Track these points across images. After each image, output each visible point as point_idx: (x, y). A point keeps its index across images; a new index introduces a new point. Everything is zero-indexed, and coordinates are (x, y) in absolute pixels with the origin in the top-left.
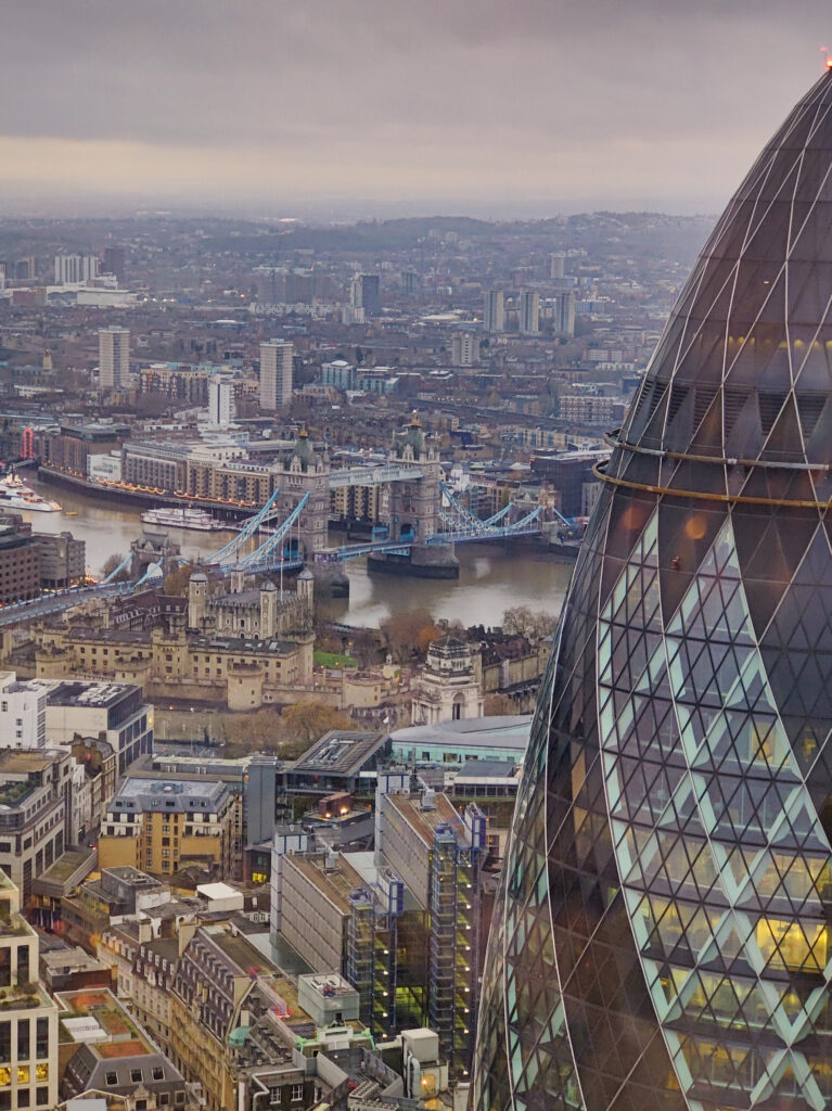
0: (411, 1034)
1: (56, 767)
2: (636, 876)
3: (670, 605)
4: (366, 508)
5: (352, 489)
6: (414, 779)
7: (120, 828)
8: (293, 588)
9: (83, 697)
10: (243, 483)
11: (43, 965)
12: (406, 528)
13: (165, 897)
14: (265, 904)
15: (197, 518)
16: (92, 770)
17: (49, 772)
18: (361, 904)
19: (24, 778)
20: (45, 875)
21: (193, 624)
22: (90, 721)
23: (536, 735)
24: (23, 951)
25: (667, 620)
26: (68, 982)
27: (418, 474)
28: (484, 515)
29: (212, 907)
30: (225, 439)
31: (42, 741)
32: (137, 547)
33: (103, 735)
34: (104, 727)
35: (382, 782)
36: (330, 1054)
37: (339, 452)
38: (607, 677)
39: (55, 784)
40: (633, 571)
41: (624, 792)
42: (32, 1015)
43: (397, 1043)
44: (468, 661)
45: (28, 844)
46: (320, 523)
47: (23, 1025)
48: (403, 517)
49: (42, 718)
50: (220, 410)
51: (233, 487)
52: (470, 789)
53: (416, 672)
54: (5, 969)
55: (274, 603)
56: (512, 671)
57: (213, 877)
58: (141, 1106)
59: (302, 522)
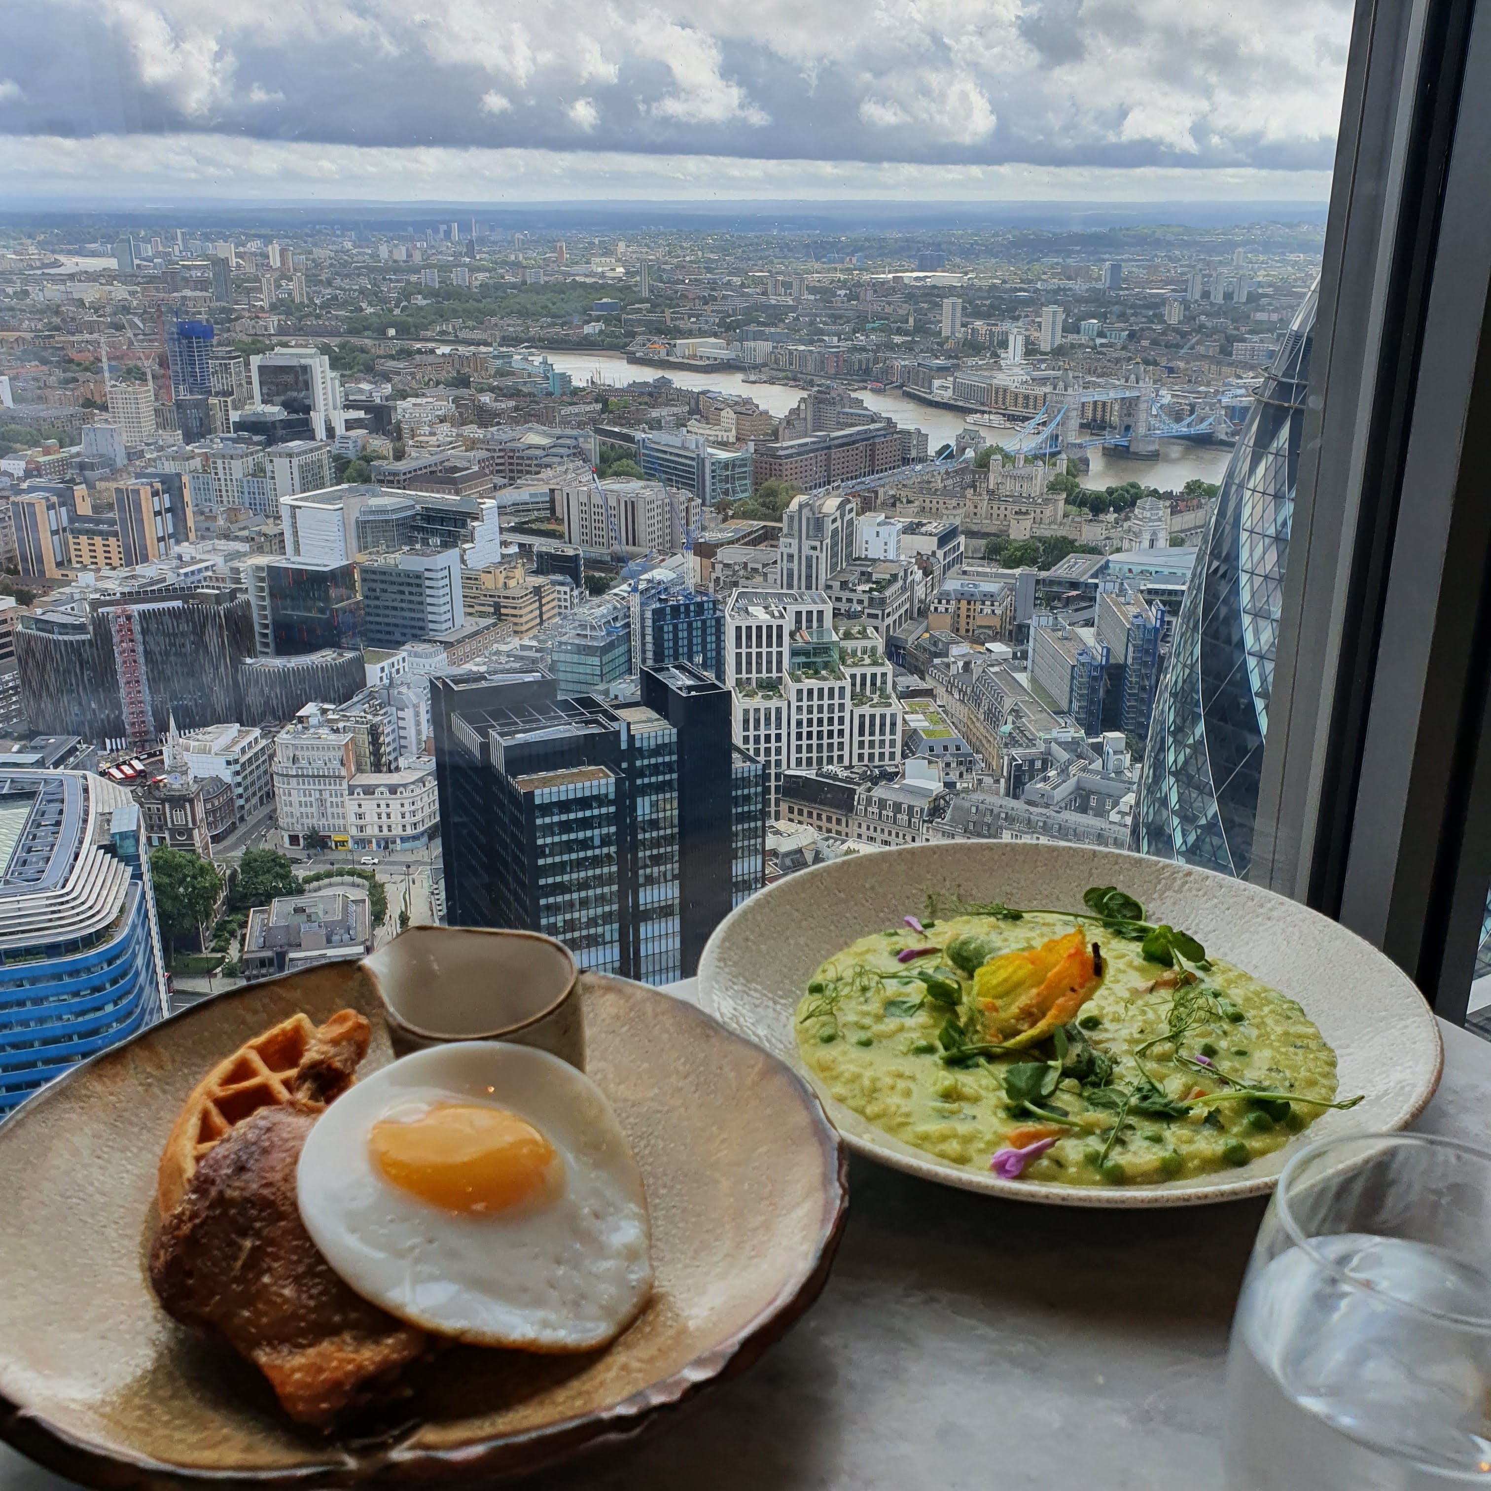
0: (1110, 735)
1: (906, 571)
2: (1256, 648)
4: (1103, 416)
5: (1095, 403)
6: (1121, 584)
7: (942, 608)
8: (1055, 464)
9: (923, 529)
10: (1027, 397)
11: (895, 684)
12: (1128, 428)
13: (967, 649)
14: (1025, 657)
15: (997, 420)
16: (926, 573)
17: (902, 574)
18: (1083, 659)
19: (888, 577)
20: (898, 633)
21: (991, 487)
22: (928, 545)
23: (1199, 559)
24: (884, 675)
26: (909, 694)
27: (1137, 394)
28: (1178, 419)
29: (993, 656)
30: (1018, 370)
31: (898, 555)
32: (960, 438)
33: (934, 553)
34: (935, 548)
35: (1101, 585)
36: (1060, 744)
37: (1089, 378)
38: (1248, 524)
39: (905, 581)
40: (1271, 457)
41: (1252, 596)
42: (888, 711)
43: (1099, 740)
44: (1161, 513)
45: (889, 614)
46: (1074, 424)
47: (883, 717)
48: (1127, 421)
49: (899, 541)
50: (1014, 353)
51: (1020, 400)
52: (1156, 592)
53: (1127, 519)
54: (873, 683)
55: (1042, 474)
56: (1189, 519)
57: (994, 639)
58: (948, 765)
59: (1062, 423)
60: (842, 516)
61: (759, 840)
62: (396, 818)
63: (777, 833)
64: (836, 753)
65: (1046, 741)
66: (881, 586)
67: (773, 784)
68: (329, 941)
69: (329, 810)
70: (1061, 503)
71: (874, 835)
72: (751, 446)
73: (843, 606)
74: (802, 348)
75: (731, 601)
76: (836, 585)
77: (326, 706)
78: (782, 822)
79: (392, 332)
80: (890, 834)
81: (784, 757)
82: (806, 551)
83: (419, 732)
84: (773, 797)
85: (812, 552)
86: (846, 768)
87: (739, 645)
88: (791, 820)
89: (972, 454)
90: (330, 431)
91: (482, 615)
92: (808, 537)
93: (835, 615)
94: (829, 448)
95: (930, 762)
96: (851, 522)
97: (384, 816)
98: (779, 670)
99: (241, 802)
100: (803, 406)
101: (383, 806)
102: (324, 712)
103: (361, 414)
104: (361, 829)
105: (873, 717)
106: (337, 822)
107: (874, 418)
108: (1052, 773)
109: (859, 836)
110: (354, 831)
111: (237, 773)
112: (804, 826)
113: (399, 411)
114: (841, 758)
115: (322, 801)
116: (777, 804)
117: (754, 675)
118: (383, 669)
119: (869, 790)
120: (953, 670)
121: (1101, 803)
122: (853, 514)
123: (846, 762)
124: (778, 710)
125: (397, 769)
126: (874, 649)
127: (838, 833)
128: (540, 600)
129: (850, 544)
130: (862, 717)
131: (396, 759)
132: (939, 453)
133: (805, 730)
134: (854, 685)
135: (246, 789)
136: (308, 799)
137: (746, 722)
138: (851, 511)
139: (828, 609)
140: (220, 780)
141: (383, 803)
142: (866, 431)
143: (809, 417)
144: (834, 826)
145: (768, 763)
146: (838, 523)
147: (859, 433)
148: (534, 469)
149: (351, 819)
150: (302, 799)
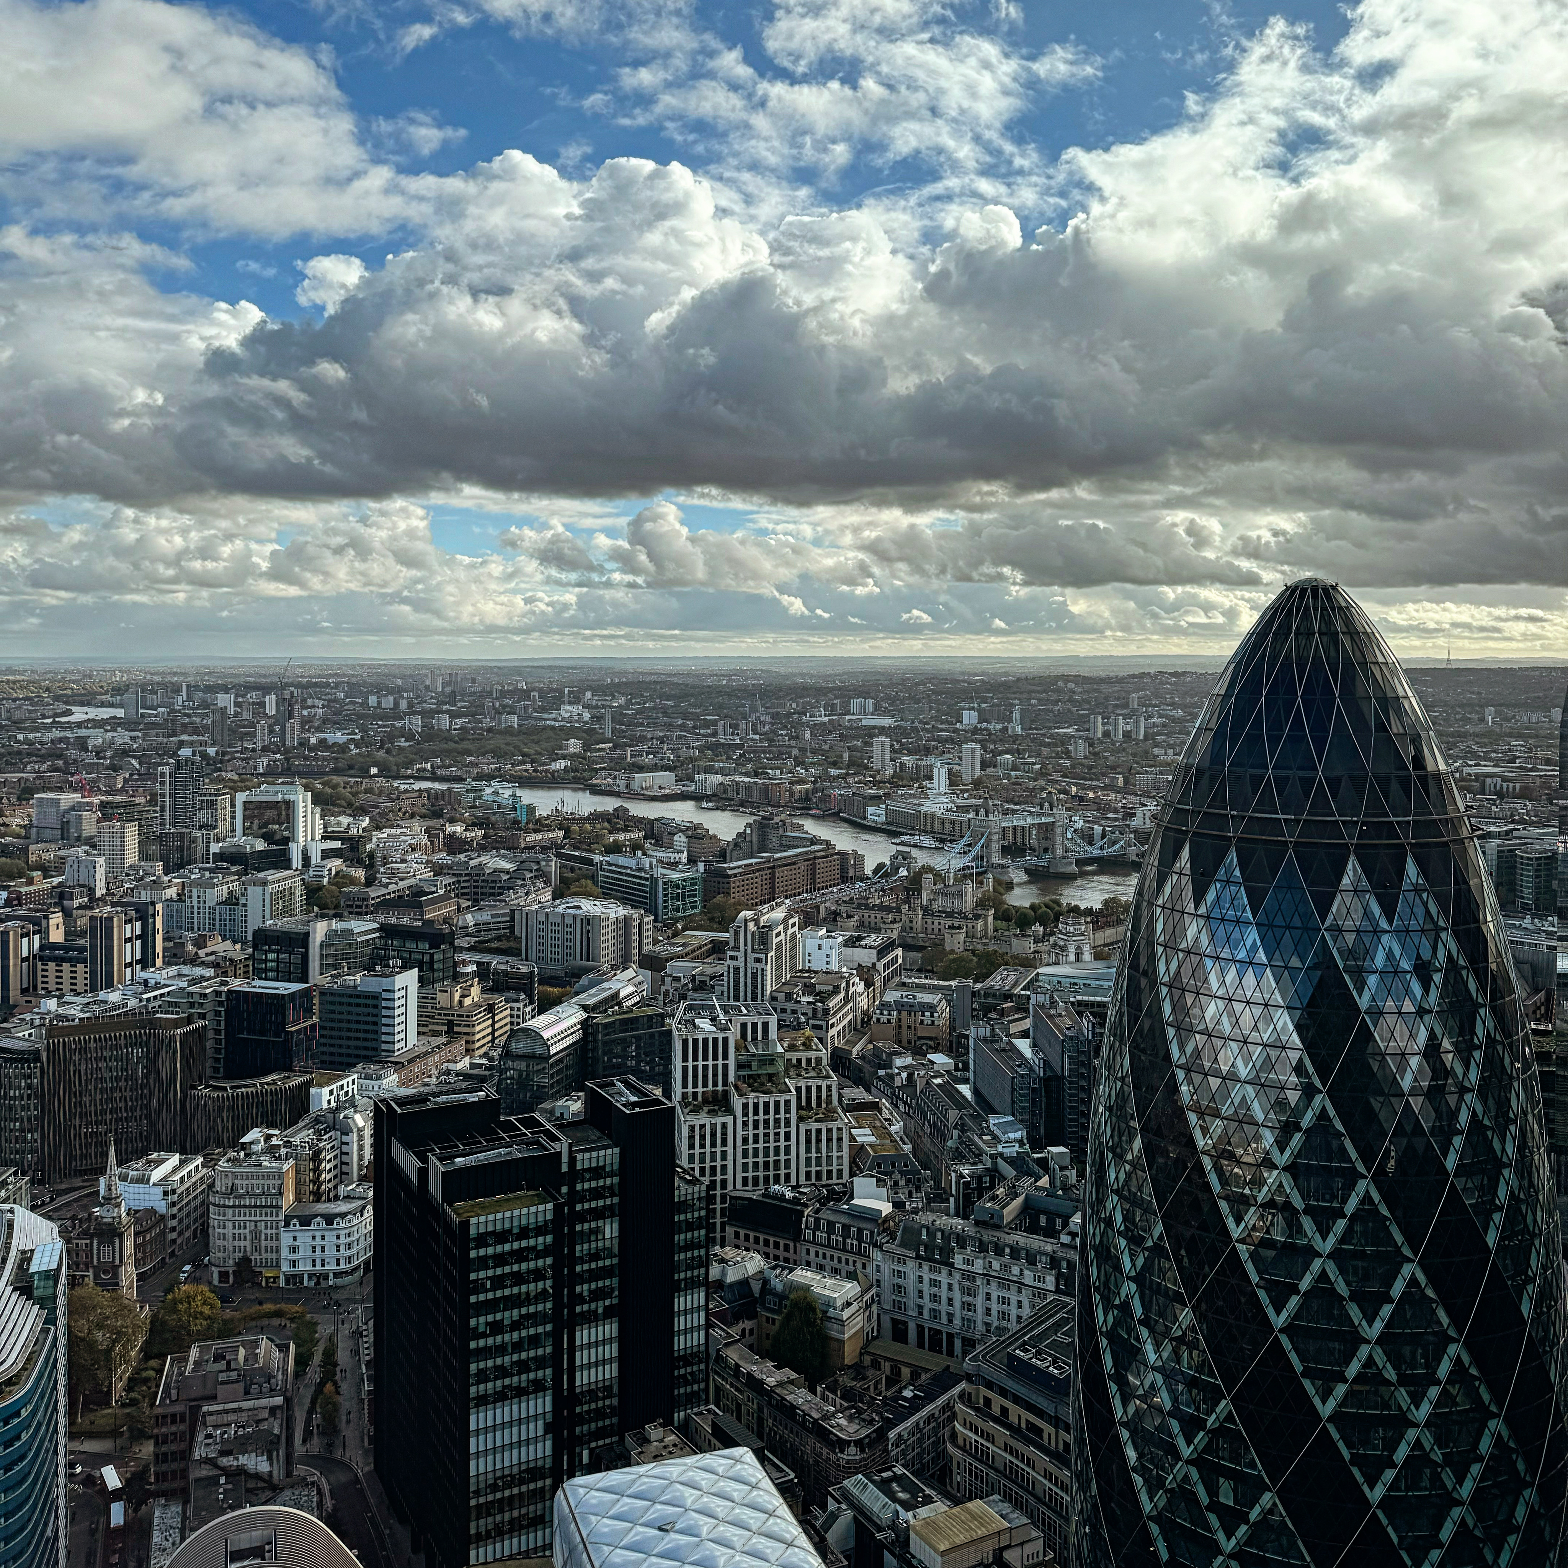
0: (1055, 1150)
1: (848, 983)
2: (1183, 1061)
3: (1198, 898)
4: (1023, 838)
5: (1015, 828)
6: (1052, 997)
7: (884, 1019)
8: (982, 883)
9: (863, 943)
10: (953, 823)
11: (840, 1096)
12: (1046, 850)
13: (909, 1060)
14: (966, 1068)
15: (927, 841)
16: (868, 985)
17: (843, 985)
18: (1022, 1071)
19: (831, 988)
20: (843, 1044)
21: (924, 903)
22: (866, 957)
23: (1120, 973)
24: (829, 1088)
25: (1196, 907)
26: (855, 1107)
27: (1051, 819)
28: (1092, 842)
29: (936, 1068)
30: (943, 799)
31: (840, 967)
32: (894, 857)
33: (874, 965)
34: (874, 960)
35: (1033, 996)
36: (1005, 1159)
37: (1007, 806)
38: (1162, 939)
39: (847, 992)
40: (1175, 877)
41: (1174, 1009)
42: (833, 1125)
43: (1044, 1154)
44: (1083, 928)
45: (833, 1025)
46: (995, 846)
47: (829, 1130)
48: (1045, 844)
49: (840, 954)
50: (939, 784)
51: (947, 825)
52: (1087, 1004)
53: (1053, 934)
54: (819, 1098)
55: (971, 893)
56: (1110, 934)
57: (936, 1050)
58: (896, 1183)
59: (987, 845)
60: (786, 929)
61: (703, 1271)
62: (330, 1252)
63: (722, 1261)
64: (782, 1172)
65: (992, 1156)
66: (823, 997)
67: (718, 1206)
68: (247, 1393)
69: (263, 1243)
70: (990, 919)
71: (823, 1262)
72: (701, 867)
73: (789, 1018)
74: (747, 780)
75: (679, 1013)
76: (781, 996)
77: (271, 1132)
78: (727, 1249)
79: (374, 771)
80: (840, 1261)
81: (729, 1176)
82: (751, 964)
83: (361, 1158)
84: (718, 1221)
85: (758, 965)
86: (793, 1188)
87: (685, 1058)
88: (737, 1247)
89: (905, 873)
90: (306, 859)
91: (435, 1033)
92: (753, 951)
93: (780, 1027)
94: (773, 867)
95: (879, 1180)
96: (794, 935)
97: (318, 1249)
98: (725, 1083)
99: (174, 1235)
100: (748, 831)
101: (318, 1239)
102: (268, 1137)
103: (337, 844)
104: (294, 1263)
105: (819, 1131)
106: (269, 1256)
107: (814, 841)
108: (1000, 1191)
109: (808, 1264)
110: (285, 1267)
111: (173, 1204)
112: (751, 1254)
113: (374, 840)
114: (788, 1177)
115: (256, 1235)
116: (723, 1230)
117: (700, 1089)
118: (331, 1092)
119: (817, 1211)
120: (897, 1082)
121: (1051, 1222)
122: (796, 928)
123: (793, 1182)
124: (724, 1126)
125: (337, 1198)
126: (819, 1060)
127: (787, 1260)
128: (493, 1018)
129: (793, 957)
130: (808, 1132)
131: (336, 1187)
132: (876, 872)
133: (751, 1146)
134: (799, 1098)
135: (181, 1221)
136: (242, 1231)
137: (692, 1137)
138: (793, 925)
139: (773, 1021)
140: (156, 1212)
141: (318, 1234)
142: (806, 853)
143: (755, 839)
144: (781, 1253)
145: (713, 1182)
146: (782, 937)
147: (801, 854)
148: (496, 891)
149: (285, 1253)
150: (237, 1231)
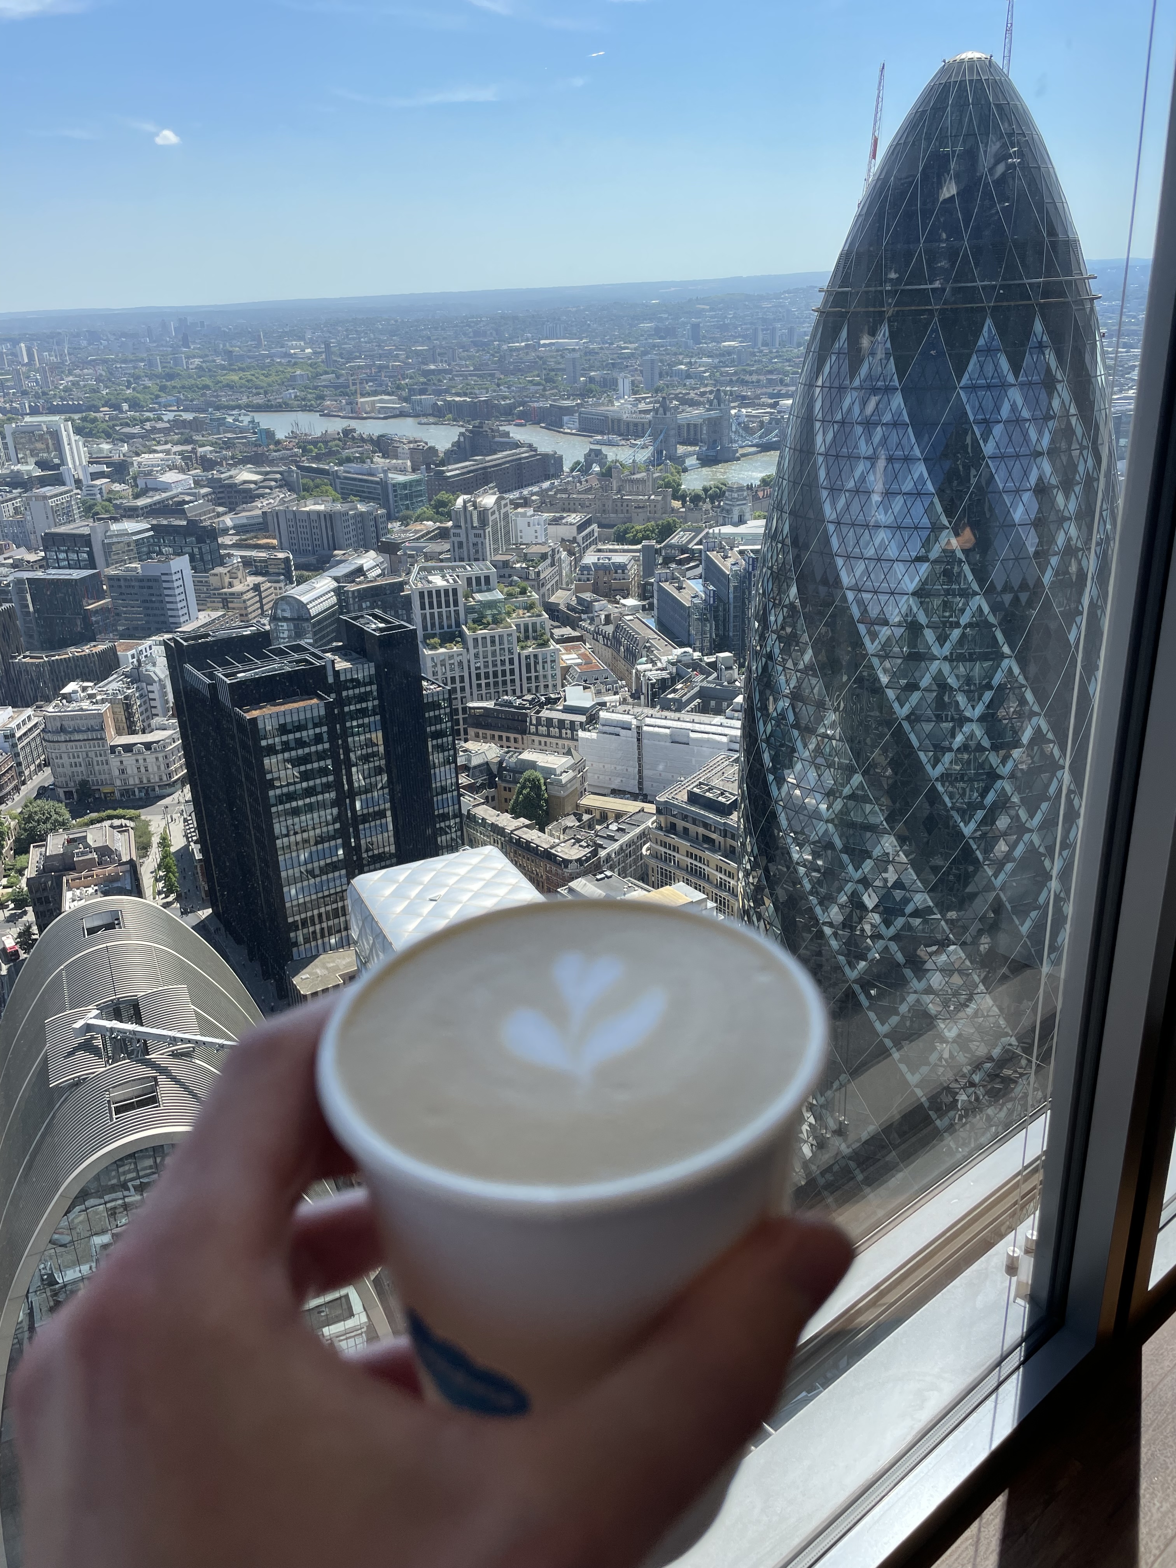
0: (721, 654)
1: (553, 551)
7: (584, 578)
9: (564, 521)
10: (636, 423)
13: (606, 605)
14: (651, 608)
15: (615, 439)
16: (570, 553)
17: (550, 553)
18: (696, 601)
19: (539, 556)
20: (552, 599)
22: (567, 532)
29: (627, 609)
31: (546, 540)
32: (587, 456)
33: (575, 538)
36: (684, 665)
39: (553, 558)
42: (547, 651)
43: (714, 659)
45: (543, 585)
47: (544, 655)
49: (546, 529)
50: (624, 393)
54: (535, 632)
58: (599, 691)
60: (499, 509)
62: (152, 769)
63: (467, 751)
64: (509, 687)
65: (673, 664)
66: (535, 562)
67: (461, 716)
68: (99, 863)
69: (96, 768)
70: (667, 498)
71: (545, 746)
72: (423, 471)
74: (457, 399)
75: (415, 573)
77: (86, 684)
78: (470, 743)
79: (126, 406)
80: (558, 745)
82: (472, 539)
83: (166, 702)
84: (461, 727)
85: (478, 541)
86: (519, 698)
87: (423, 607)
88: (478, 741)
89: (598, 469)
90: (79, 482)
92: (473, 529)
94: (485, 468)
95: (585, 688)
96: (507, 515)
97: (141, 768)
101: (141, 761)
102: (84, 689)
103: (103, 468)
104: (125, 781)
105: (536, 656)
106: (103, 777)
107: (518, 444)
108: (679, 686)
109: (533, 748)
110: (118, 784)
112: (489, 745)
113: (135, 464)
114: (514, 691)
115: (89, 762)
116: (466, 731)
117: (438, 631)
118: (133, 657)
119: (538, 713)
120: (597, 621)
121: (719, 705)
122: (508, 509)
123: (518, 694)
125: (150, 731)
126: (532, 604)
127: (517, 747)
128: (259, 594)
129: (507, 532)
130: (528, 657)
132: (573, 468)
133: (482, 671)
136: (77, 760)
139: (493, 575)
141: (140, 758)
143: (468, 445)
144: (512, 744)
146: (497, 515)
147: (508, 456)
148: (249, 499)
149: (116, 772)
150: (73, 761)
